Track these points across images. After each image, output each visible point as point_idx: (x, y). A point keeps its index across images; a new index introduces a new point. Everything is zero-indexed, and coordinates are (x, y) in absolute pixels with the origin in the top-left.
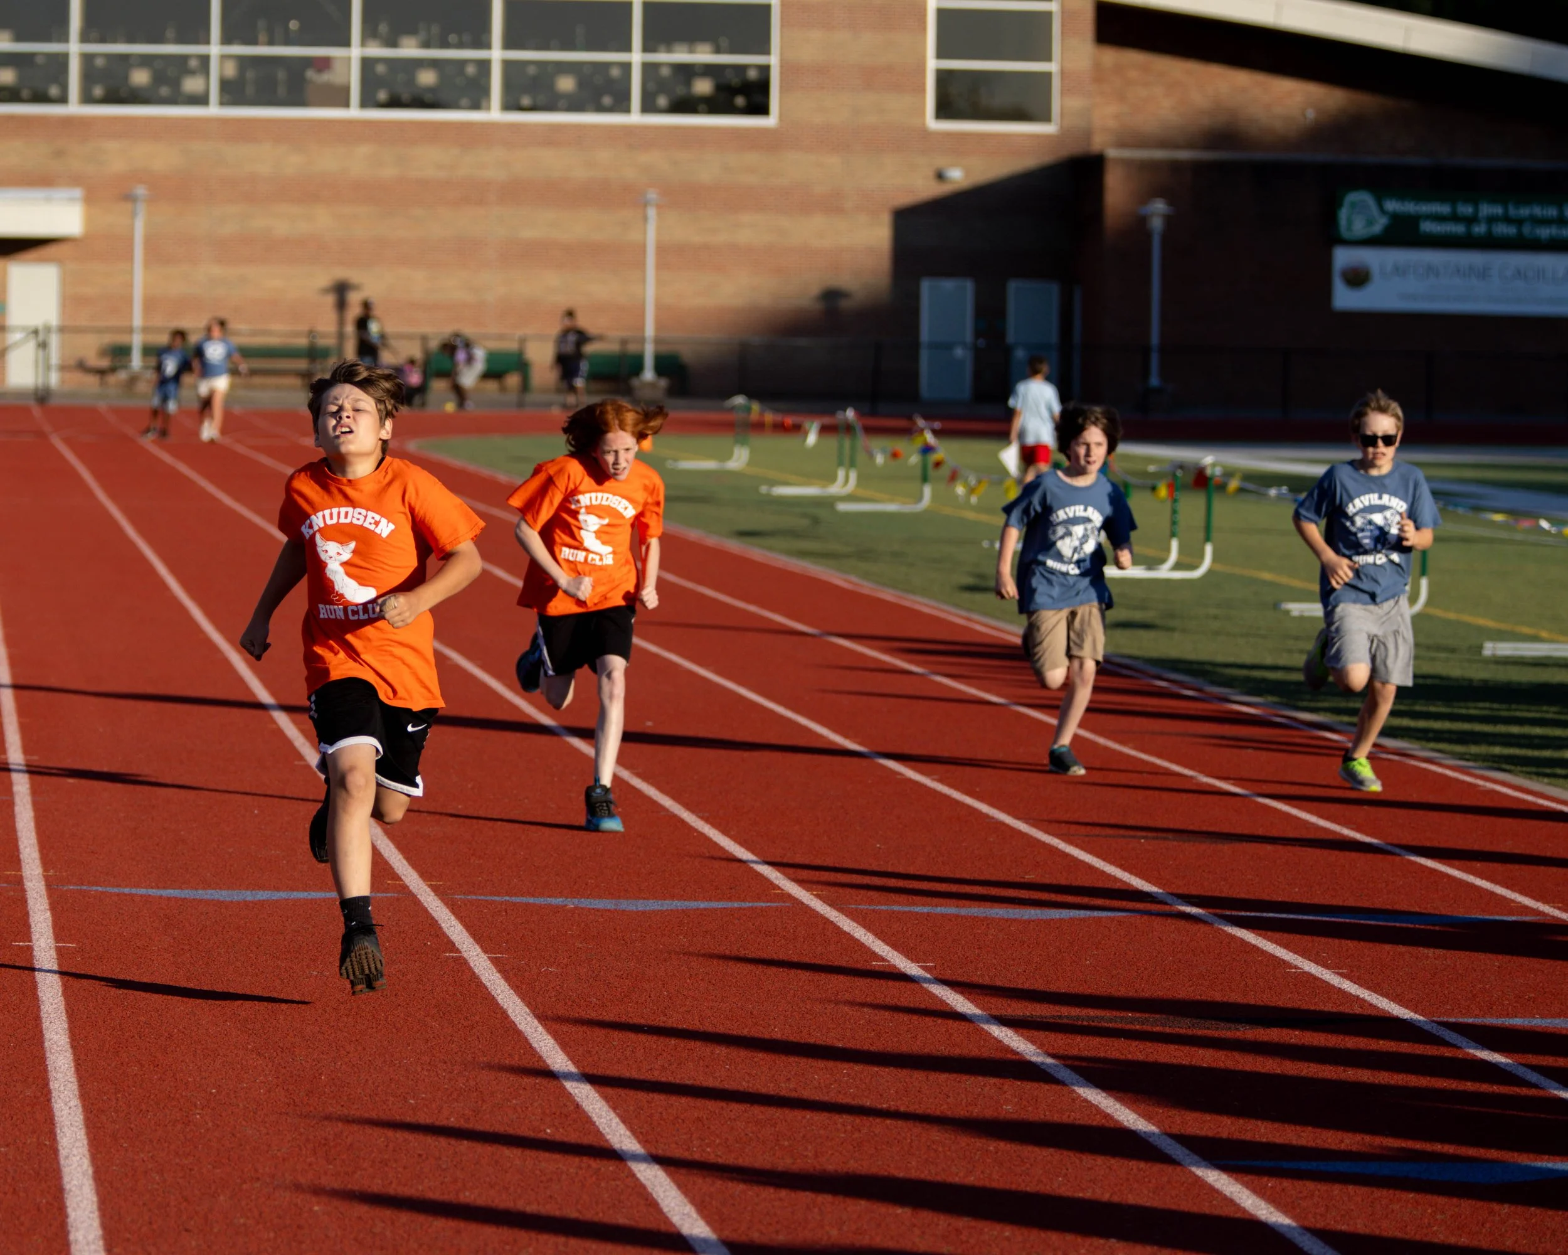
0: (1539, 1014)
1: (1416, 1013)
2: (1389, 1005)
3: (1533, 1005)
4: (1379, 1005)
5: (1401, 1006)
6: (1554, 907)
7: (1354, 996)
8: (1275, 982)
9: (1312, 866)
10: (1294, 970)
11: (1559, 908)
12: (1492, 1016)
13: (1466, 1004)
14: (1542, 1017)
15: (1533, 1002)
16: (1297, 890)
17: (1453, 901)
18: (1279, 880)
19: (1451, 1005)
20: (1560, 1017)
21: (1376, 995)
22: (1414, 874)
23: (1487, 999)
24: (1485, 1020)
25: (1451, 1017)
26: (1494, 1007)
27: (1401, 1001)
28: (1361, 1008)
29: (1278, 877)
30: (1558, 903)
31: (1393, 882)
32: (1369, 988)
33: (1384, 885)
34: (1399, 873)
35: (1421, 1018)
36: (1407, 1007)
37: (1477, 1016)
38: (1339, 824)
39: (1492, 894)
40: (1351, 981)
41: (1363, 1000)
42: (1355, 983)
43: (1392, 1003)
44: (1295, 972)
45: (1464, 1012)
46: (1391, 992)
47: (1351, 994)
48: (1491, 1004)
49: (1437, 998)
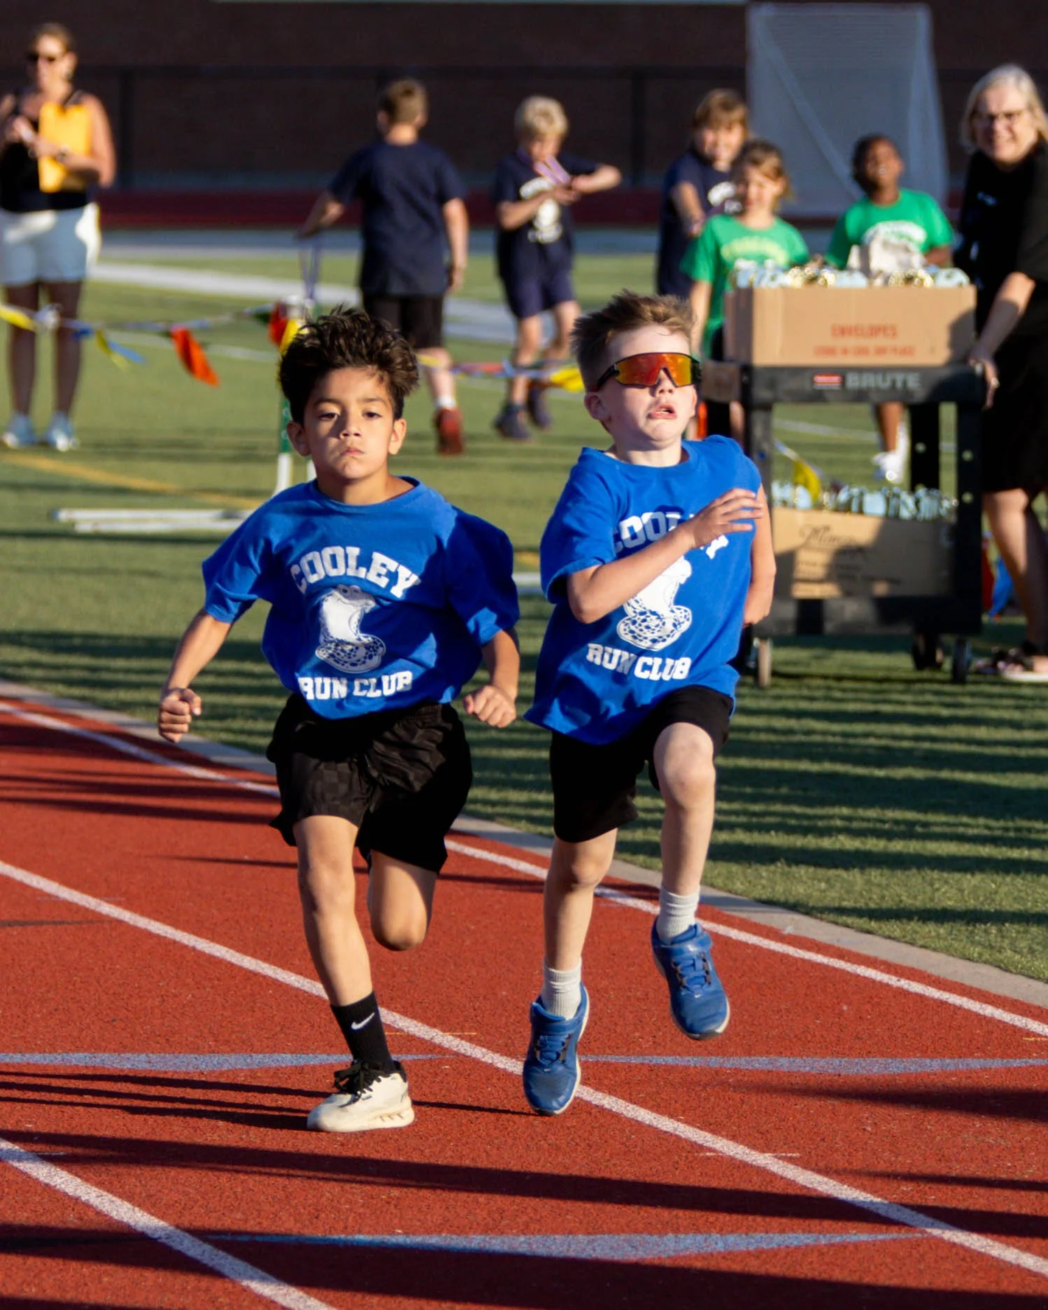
0: (401, 1227)
1: (178, 1226)
2: (130, 1214)
3: (394, 1211)
4: (114, 1215)
5: (153, 1214)
7: (70, 1198)
9: (34, 971)
13: (274, 1209)
14: (406, 1233)
15: (396, 1206)
17: (279, 1028)
19: (244, 1213)
20: (440, 1232)
21: (110, 1196)
22: (216, 982)
23: (311, 1201)
26: (323, 1215)
27: (154, 1205)
28: (81, 1220)
31: (176, 996)
32: (99, 1184)
33: (158, 1000)
34: (189, 980)
36: (163, 1217)
38: (96, 895)
41: (87, 1205)
42: (76, 1174)
43: (137, 1209)
46: (138, 1190)
47: (65, 1194)
48: (317, 1210)
49: (220, 1201)
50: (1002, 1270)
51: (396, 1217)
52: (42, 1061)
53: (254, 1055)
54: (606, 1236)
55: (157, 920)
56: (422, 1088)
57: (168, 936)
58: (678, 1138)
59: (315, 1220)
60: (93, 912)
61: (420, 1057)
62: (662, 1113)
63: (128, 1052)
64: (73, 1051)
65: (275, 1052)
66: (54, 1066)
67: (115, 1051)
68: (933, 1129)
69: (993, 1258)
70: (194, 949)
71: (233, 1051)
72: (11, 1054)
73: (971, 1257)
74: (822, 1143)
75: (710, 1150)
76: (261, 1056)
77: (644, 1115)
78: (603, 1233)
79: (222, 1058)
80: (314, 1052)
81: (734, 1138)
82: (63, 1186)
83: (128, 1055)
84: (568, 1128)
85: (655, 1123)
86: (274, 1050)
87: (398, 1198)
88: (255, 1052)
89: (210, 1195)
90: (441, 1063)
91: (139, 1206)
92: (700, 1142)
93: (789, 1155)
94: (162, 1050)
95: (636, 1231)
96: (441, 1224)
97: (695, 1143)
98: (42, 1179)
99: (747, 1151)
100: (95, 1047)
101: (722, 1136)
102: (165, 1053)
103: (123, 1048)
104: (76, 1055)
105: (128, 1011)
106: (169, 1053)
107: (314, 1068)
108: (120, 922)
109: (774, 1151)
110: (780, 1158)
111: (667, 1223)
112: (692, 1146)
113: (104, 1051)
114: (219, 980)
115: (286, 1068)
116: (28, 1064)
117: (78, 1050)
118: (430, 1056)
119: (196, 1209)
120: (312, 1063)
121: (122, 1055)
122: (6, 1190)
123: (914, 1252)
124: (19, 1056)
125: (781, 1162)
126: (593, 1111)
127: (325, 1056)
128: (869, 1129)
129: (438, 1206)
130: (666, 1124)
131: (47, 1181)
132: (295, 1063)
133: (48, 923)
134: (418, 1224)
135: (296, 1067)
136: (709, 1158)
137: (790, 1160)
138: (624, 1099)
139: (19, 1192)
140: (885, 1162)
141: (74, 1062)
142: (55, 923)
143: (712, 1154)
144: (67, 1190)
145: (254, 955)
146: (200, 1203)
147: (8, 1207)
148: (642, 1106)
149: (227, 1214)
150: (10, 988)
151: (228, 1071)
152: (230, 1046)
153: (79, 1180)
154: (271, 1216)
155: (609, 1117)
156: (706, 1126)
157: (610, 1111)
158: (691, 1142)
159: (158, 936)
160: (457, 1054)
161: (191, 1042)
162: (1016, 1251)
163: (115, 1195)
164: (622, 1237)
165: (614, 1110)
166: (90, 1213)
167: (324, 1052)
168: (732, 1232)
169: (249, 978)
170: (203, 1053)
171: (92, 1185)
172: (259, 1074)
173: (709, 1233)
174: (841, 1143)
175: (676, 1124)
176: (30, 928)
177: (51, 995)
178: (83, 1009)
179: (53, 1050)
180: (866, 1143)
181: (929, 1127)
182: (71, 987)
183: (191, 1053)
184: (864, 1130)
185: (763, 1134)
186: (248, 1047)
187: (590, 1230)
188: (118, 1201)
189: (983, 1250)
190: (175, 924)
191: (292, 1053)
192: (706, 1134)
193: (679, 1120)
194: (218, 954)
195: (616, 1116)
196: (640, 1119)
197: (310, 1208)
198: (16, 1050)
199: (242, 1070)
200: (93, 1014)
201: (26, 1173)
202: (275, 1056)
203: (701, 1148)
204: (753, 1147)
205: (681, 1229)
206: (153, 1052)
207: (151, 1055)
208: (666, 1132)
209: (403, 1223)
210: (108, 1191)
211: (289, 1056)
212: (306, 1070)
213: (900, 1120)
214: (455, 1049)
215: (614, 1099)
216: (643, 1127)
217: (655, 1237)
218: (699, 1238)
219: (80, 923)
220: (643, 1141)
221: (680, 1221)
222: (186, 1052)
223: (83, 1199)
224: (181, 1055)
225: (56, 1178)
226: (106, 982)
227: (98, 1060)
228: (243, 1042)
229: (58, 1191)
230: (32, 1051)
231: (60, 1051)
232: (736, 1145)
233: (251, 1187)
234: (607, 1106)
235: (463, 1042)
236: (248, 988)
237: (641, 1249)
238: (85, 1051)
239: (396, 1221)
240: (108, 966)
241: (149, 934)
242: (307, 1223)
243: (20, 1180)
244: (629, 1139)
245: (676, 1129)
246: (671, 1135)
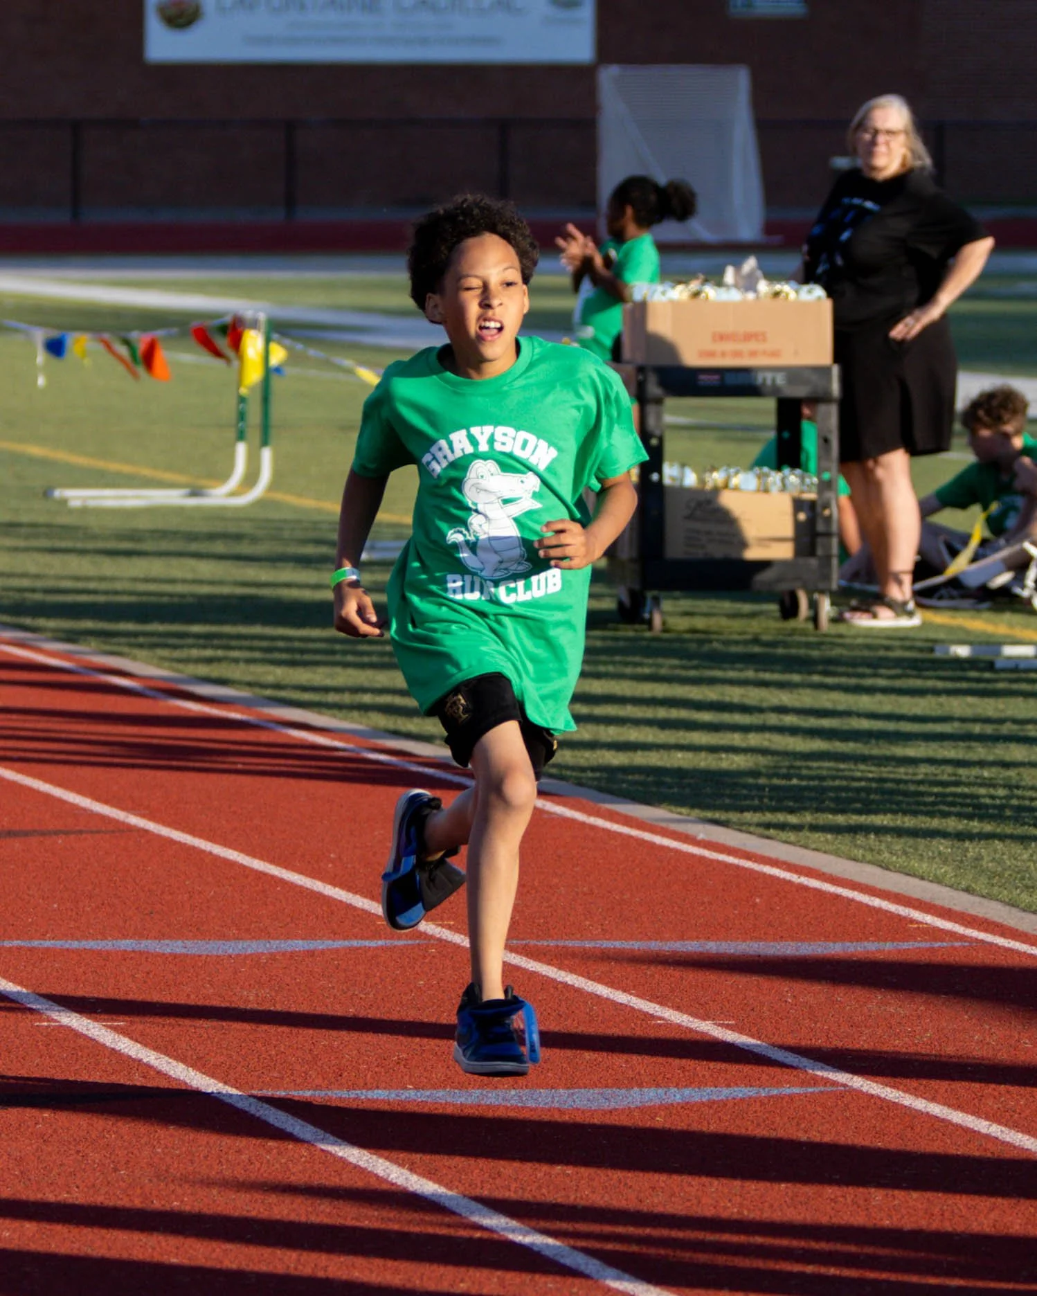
0: (412, 1084)
1: (225, 1083)
2: (185, 1073)
3: (405, 1070)
4: (171, 1073)
5: (204, 1073)
6: (443, 926)
7: (134, 1060)
8: (18, 1042)
9: (79, 872)
10: (46, 1024)
11: (450, 928)
12: (340, 1087)
13: (303, 1069)
14: (416, 1088)
15: (405, 1066)
16: (55, 906)
17: (289, 919)
18: (31, 892)
19: (279, 1072)
20: (445, 1087)
21: (167, 1058)
22: (233, 881)
23: (333, 1062)
24: (330, 1093)
25: (278, 1089)
27: (203, 1066)
28: (144, 1077)
29: (29, 888)
30: (449, 919)
31: (201, 892)
32: (156, 1048)
33: (187, 896)
34: (210, 879)
35: (234, 1091)
36: (213, 1076)
37: (318, 1087)
38: (123, 809)
39: (350, 907)
40: (131, 1038)
41: (149, 1066)
42: (136, 1041)
43: (190, 1069)
44: (48, 1027)
45: (298, 1081)
46: (190, 1053)
47: (130, 1057)
48: (340, 1070)
49: (258, 1062)
50: (915, 1117)
51: (406, 1075)
52: (96, 946)
53: (272, 941)
54: (583, 1090)
55: (177, 829)
56: (414, 968)
57: (188, 842)
58: (632, 1008)
59: (339, 1078)
60: (123, 823)
61: (410, 942)
62: (617, 989)
63: (167, 939)
64: (121, 939)
65: (288, 938)
66: (107, 951)
67: (155, 938)
68: (842, 1000)
69: (906, 1107)
70: (210, 853)
71: (254, 938)
72: (70, 941)
73: (888, 1107)
74: (751, 1013)
75: (660, 1018)
76: (278, 942)
77: (603, 990)
78: (580, 1087)
79: (246, 944)
80: (320, 938)
81: (678, 1008)
82: (126, 1050)
83: (167, 942)
84: (540, 1001)
85: (611, 997)
86: (288, 936)
87: (406, 1059)
88: (272, 939)
89: (250, 1057)
90: (427, 946)
91: (191, 1067)
92: (651, 1012)
93: (726, 1022)
94: (195, 937)
95: (607, 1086)
96: (444, 1080)
97: (647, 1013)
98: (108, 1044)
99: (691, 1019)
100: (140, 935)
101: (669, 1007)
102: (198, 939)
103: (161, 936)
104: (123, 942)
105: (163, 905)
106: (201, 940)
107: (323, 952)
108: (146, 832)
109: (714, 1019)
110: (719, 1025)
111: (632, 1079)
112: (645, 1015)
113: (147, 938)
114: (234, 879)
115: (300, 951)
116: (85, 949)
117: (125, 937)
118: (417, 942)
119: (239, 1069)
120: (320, 947)
121: (162, 942)
122: (80, 1054)
123: (840, 1102)
124: (76, 942)
125: (720, 1028)
126: (559, 986)
127: (330, 942)
128: (790, 1000)
129: (440, 1066)
130: (621, 997)
131: (112, 1046)
132: (307, 948)
133: (87, 832)
134: (425, 1080)
135: (308, 951)
136: (660, 1025)
137: (728, 1027)
138: (583, 976)
139: (91, 1055)
140: (806, 1028)
141: (123, 948)
142: (92, 832)
143: (662, 1022)
144: (130, 1054)
145: (262, 858)
146: (242, 1064)
147: (83, 1067)
148: (599, 982)
149: (265, 1072)
150: (62, 886)
151: (251, 955)
152: (250, 934)
153: (139, 1045)
154: (303, 1075)
155: (573, 992)
156: (653, 998)
157: (573, 986)
158: (644, 1012)
159: (179, 843)
160: (440, 940)
161: (218, 931)
162: (924, 1101)
163: (171, 1058)
164: (597, 1091)
165: (576, 986)
166: (152, 1073)
167: (329, 938)
168: (686, 1086)
169: (260, 878)
170: (228, 940)
171: (150, 1049)
172: (278, 957)
173: (668, 1087)
174: (768, 1013)
175: (629, 997)
176: (72, 836)
177: (97, 890)
178: (125, 903)
179: (104, 938)
180: (788, 1013)
181: (839, 999)
182: (112, 885)
183: (219, 939)
184: (786, 1001)
185: (702, 1005)
186: (265, 934)
187: (569, 1085)
188: (174, 1063)
189: (897, 1101)
190: (192, 832)
191: (303, 939)
192: (655, 1005)
193: (631, 994)
194: (231, 858)
195: (578, 991)
196: (598, 993)
197: (334, 1068)
198: (73, 937)
199: (263, 954)
200: (133, 908)
201: (94, 1040)
202: (290, 942)
203: (652, 1017)
204: (695, 1015)
205: (645, 1084)
206: (187, 939)
207: (185, 941)
208: (621, 1004)
209: (413, 1080)
210: (165, 1054)
211: (300, 942)
212: (316, 954)
213: (813, 994)
214: (438, 936)
215: (575, 976)
216: (602, 999)
217: (623, 1091)
218: (660, 1091)
219: (113, 832)
220: (604, 1011)
221: (642, 1077)
222: (215, 939)
223: (145, 1061)
224: (211, 942)
225: (119, 1044)
226: (141, 880)
227: (142, 946)
228: (262, 931)
229: (123, 1054)
230: (87, 938)
231: (110, 938)
232: (681, 1014)
233: (282, 1050)
234: (570, 983)
235: (444, 930)
236: (260, 885)
237: (612, 1100)
238: (131, 938)
239: (407, 1078)
240: (141, 868)
241: (172, 842)
242: (333, 1080)
243: (90, 1045)
244: (591, 1010)
245: (629, 1002)
246: (626, 1006)
